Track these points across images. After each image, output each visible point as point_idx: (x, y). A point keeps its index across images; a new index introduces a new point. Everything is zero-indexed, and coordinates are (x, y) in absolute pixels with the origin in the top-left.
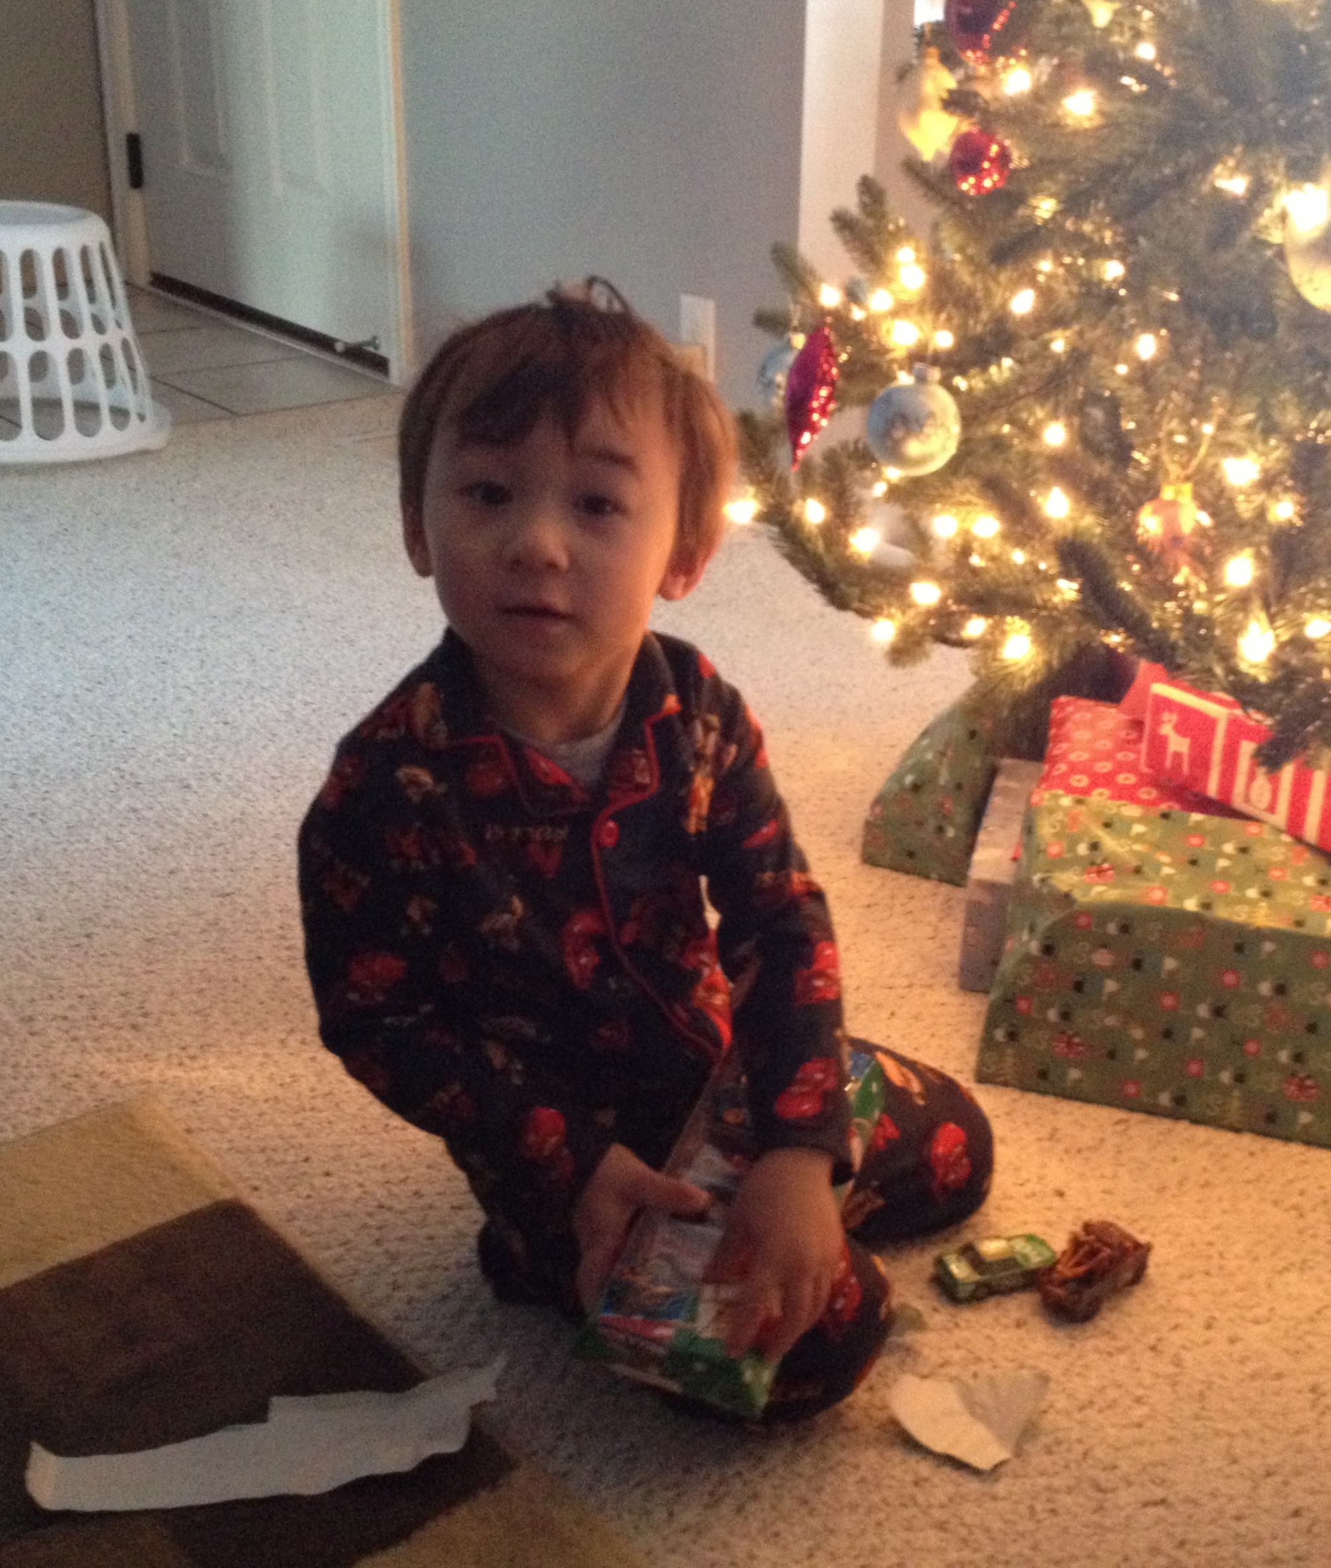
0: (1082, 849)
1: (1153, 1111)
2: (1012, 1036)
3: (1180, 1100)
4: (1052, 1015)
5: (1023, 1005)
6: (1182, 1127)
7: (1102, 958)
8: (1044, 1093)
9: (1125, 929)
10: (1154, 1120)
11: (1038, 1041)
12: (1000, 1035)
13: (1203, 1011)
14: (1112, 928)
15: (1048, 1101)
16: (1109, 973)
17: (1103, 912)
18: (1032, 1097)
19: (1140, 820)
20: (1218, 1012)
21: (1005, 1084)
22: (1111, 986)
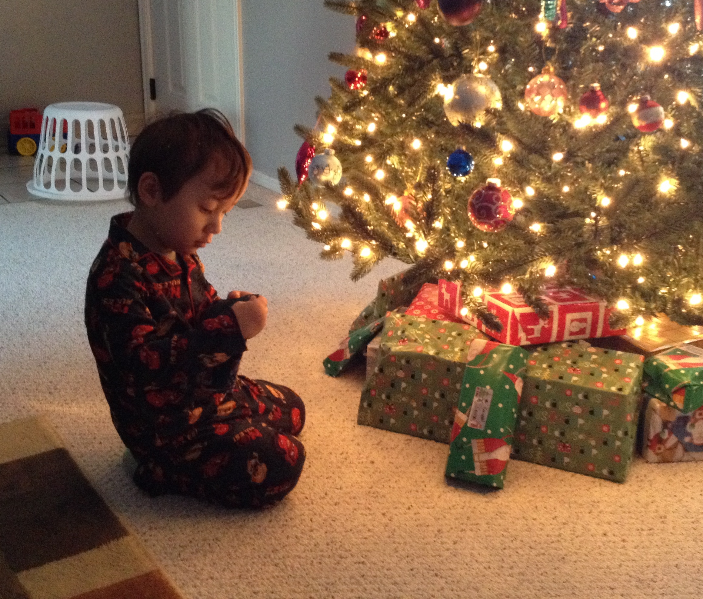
0: (399, 333)
1: (422, 436)
2: (370, 405)
3: (430, 432)
4: (384, 397)
5: (373, 393)
6: (431, 443)
7: (401, 374)
8: (382, 429)
9: (408, 362)
10: (422, 440)
11: (379, 407)
12: (365, 404)
13: (437, 395)
14: (403, 362)
15: (384, 432)
16: (403, 380)
17: (400, 356)
18: (377, 430)
19: (423, 323)
20: (442, 396)
21: (368, 425)
22: (404, 385)
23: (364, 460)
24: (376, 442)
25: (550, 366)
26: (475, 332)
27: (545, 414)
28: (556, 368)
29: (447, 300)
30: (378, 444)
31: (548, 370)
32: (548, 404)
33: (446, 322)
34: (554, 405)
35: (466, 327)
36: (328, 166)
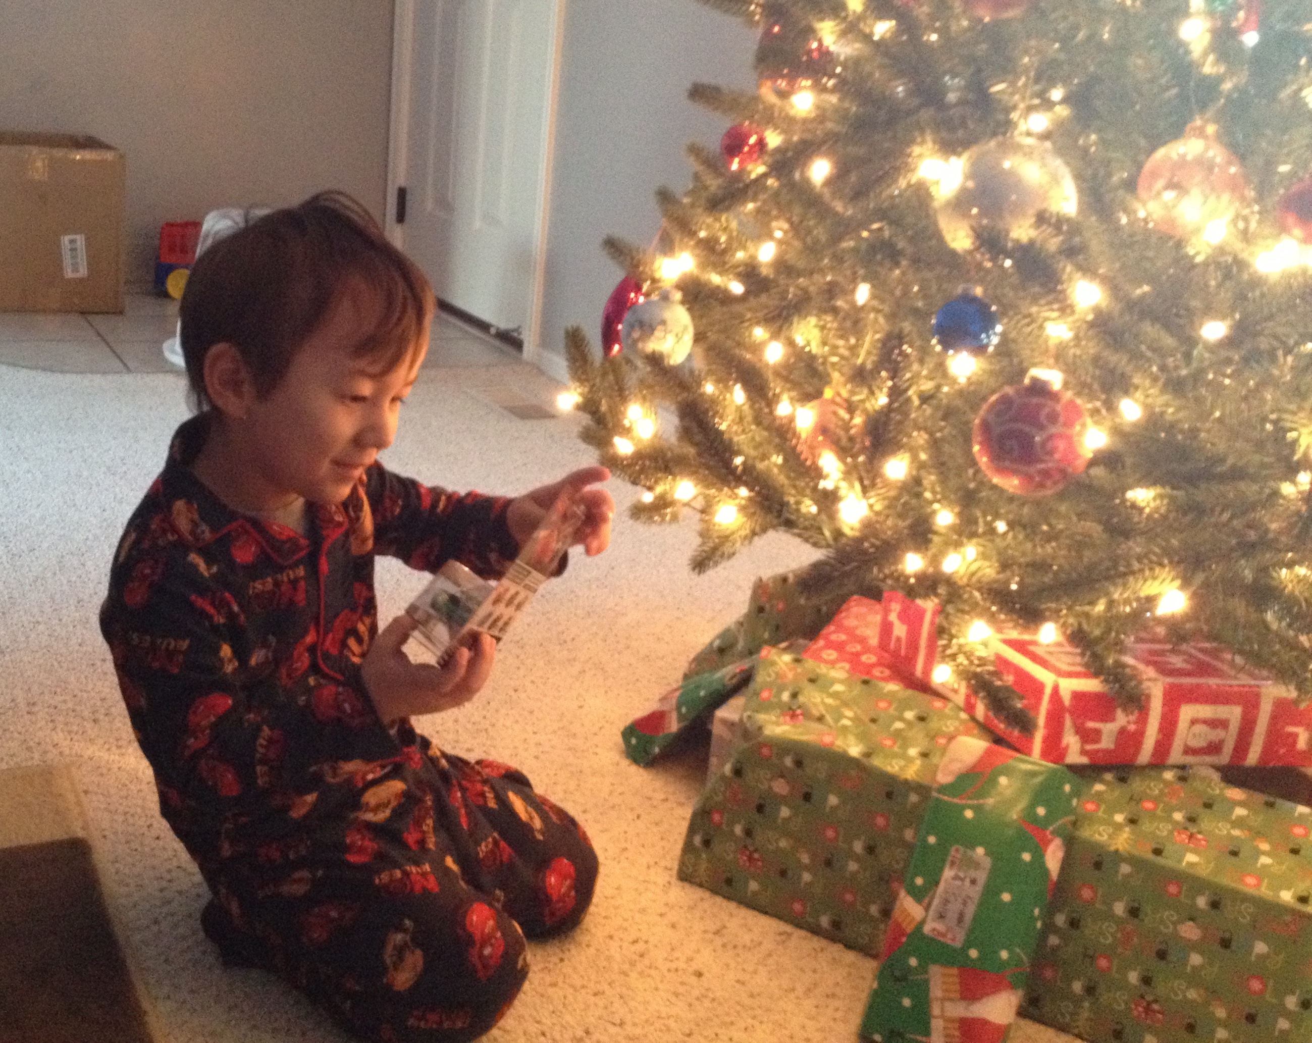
0: (785, 696)
1: (816, 931)
2: (707, 843)
3: (836, 924)
4: (738, 830)
5: (716, 817)
6: (836, 950)
7: (780, 787)
8: (729, 898)
9: (799, 763)
10: (815, 939)
11: (726, 850)
12: (697, 840)
13: (858, 847)
14: (788, 761)
15: (732, 906)
16: (785, 800)
17: (784, 747)
18: (719, 900)
19: (841, 682)
20: (870, 849)
21: (701, 885)
22: (785, 812)
23: (681, 965)
24: (713, 928)
25: (1132, 821)
26: (958, 718)
27: (1110, 928)
28: (1146, 826)
29: (899, 639)
30: (717, 933)
31: (1127, 829)
32: (1119, 908)
33: (892, 687)
34: (1134, 912)
35: (938, 704)
36: (663, 322)
